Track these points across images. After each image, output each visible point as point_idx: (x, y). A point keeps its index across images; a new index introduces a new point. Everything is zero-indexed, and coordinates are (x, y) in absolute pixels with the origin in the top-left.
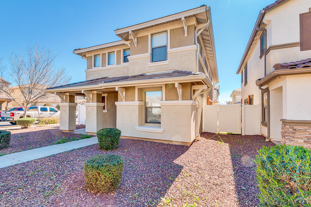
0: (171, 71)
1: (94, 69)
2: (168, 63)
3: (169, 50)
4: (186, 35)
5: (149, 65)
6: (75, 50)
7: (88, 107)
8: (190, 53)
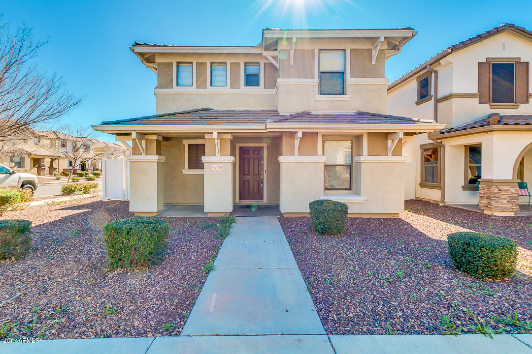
0: (352, 112)
1: (176, 89)
2: (348, 99)
3: (350, 80)
4: (374, 63)
5: (317, 99)
6: (137, 44)
7: (212, 164)
8: (380, 89)
